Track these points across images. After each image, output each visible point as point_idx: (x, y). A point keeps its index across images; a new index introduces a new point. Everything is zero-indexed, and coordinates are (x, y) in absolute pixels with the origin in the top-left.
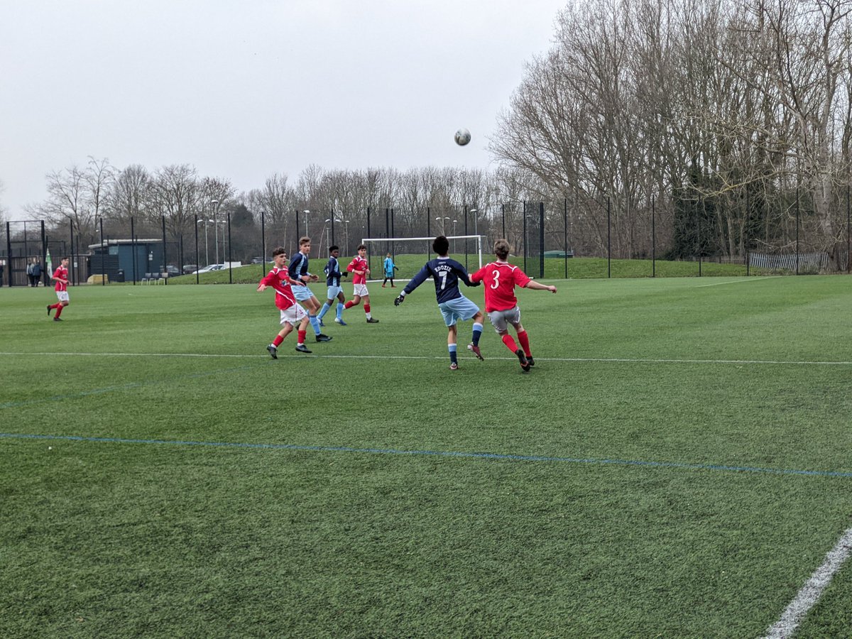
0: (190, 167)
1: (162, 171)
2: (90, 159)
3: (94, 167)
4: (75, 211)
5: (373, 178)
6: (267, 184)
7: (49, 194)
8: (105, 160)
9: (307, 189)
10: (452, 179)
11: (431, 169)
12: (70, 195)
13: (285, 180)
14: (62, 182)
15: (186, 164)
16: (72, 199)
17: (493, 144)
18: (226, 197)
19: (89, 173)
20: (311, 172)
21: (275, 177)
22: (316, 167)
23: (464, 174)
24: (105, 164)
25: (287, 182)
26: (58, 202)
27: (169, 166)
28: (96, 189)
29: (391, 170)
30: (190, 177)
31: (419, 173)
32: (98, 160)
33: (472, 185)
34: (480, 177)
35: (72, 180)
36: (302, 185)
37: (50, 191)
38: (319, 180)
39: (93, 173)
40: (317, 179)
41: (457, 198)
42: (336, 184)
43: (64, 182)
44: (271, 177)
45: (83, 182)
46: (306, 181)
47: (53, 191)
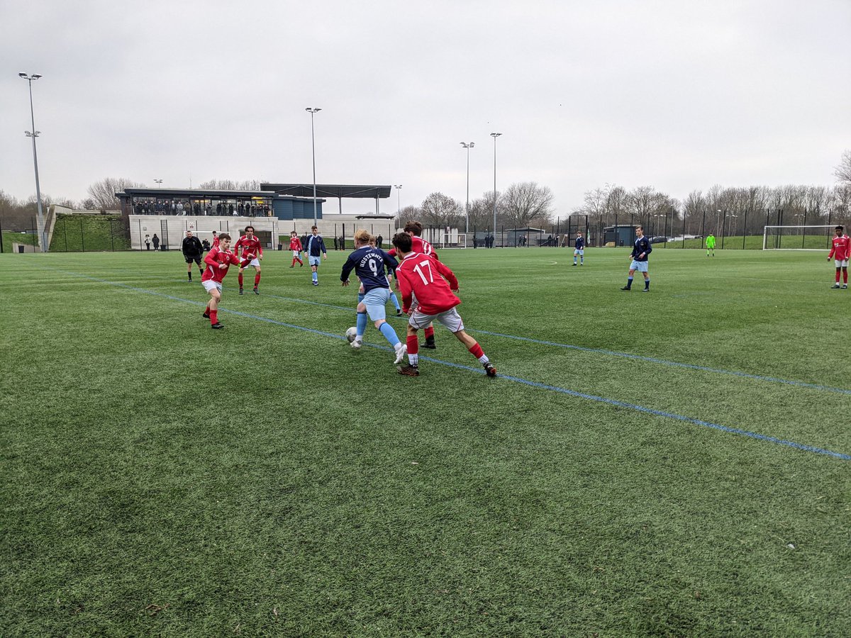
0: (652, 187)
1: (636, 190)
4: (597, 211)
5: (753, 192)
9: (712, 199)
10: (804, 192)
11: (791, 187)
12: (595, 203)
13: (700, 193)
14: (591, 196)
15: (649, 186)
16: (596, 205)
17: (839, 172)
19: (605, 191)
20: (716, 189)
21: (695, 192)
22: (718, 186)
23: (812, 189)
26: (589, 206)
27: (640, 187)
29: (764, 187)
30: (651, 193)
31: (783, 189)
33: (817, 195)
34: (823, 191)
35: (596, 195)
36: (710, 196)
38: (719, 193)
41: (806, 204)
42: (730, 196)
44: (692, 192)
45: (602, 196)
46: (712, 194)
47: (587, 200)
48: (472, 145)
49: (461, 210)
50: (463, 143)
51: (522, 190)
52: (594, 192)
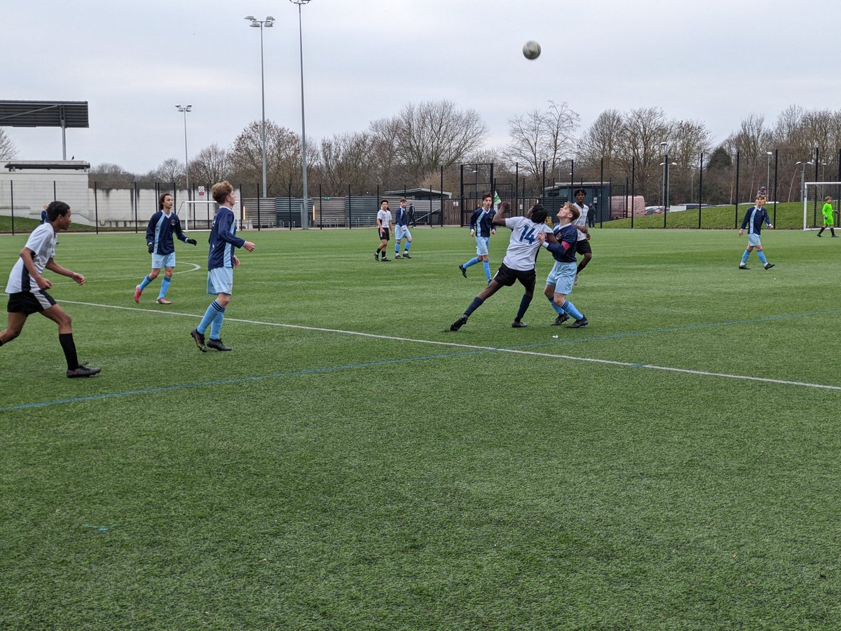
0: (658, 110)
2: (551, 104)
3: (554, 111)
4: (535, 155)
6: (742, 126)
7: (512, 138)
8: (564, 105)
9: (786, 131)
12: (530, 139)
13: (762, 121)
14: (524, 126)
15: (654, 108)
16: (532, 143)
18: (698, 140)
19: (549, 117)
20: (791, 113)
21: (751, 119)
22: (797, 108)
24: (564, 109)
25: (764, 124)
26: (519, 146)
27: (637, 110)
28: (555, 132)
30: (658, 121)
32: (558, 105)
35: (533, 124)
36: (781, 127)
37: (513, 136)
38: (798, 120)
39: (553, 117)
40: (797, 121)
43: (526, 127)
44: (746, 118)
45: (543, 126)
46: (784, 121)
47: (515, 135)
48: (270, 22)
49: (313, 153)
50: (251, 18)
51: (427, 116)
52: (527, 119)
